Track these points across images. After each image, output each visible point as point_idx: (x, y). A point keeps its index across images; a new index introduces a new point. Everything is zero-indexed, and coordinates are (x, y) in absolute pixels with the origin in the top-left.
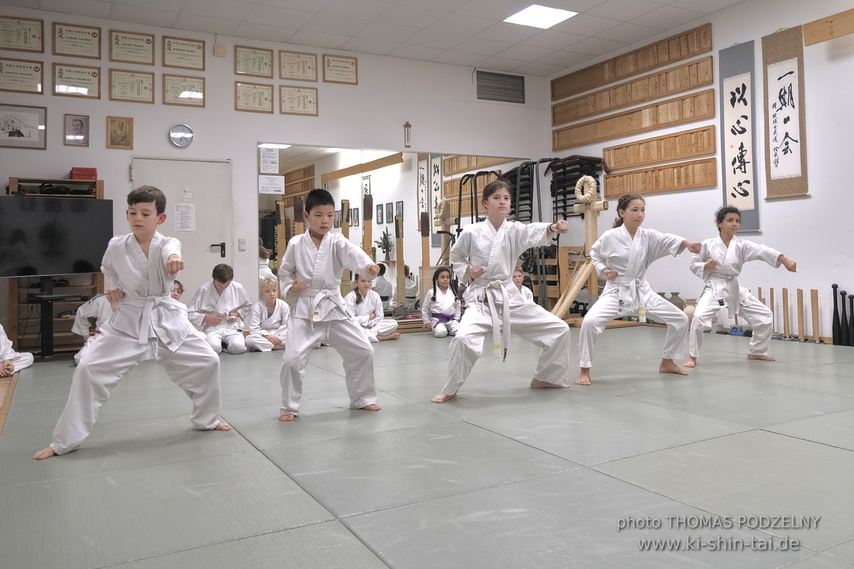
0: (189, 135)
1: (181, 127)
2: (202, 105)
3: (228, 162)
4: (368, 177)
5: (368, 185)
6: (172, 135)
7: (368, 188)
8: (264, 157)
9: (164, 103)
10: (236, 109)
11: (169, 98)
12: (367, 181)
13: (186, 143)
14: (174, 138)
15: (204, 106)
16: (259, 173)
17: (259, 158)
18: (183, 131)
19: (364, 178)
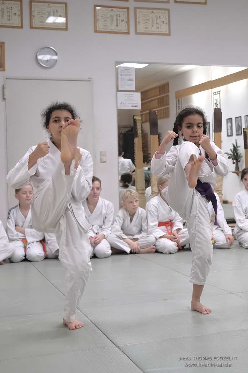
0: (55, 57)
1: (46, 49)
2: (65, 28)
3: (89, 80)
4: (218, 93)
5: (219, 100)
6: (40, 57)
7: (218, 103)
8: (121, 75)
9: (32, 27)
10: (96, 31)
11: (36, 23)
12: (217, 97)
13: (51, 65)
14: (41, 60)
15: (66, 29)
16: (118, 90)
17: (117, 78)
18: (49, 53)
19: (215, 94)
